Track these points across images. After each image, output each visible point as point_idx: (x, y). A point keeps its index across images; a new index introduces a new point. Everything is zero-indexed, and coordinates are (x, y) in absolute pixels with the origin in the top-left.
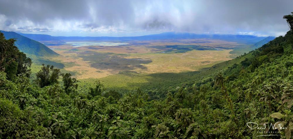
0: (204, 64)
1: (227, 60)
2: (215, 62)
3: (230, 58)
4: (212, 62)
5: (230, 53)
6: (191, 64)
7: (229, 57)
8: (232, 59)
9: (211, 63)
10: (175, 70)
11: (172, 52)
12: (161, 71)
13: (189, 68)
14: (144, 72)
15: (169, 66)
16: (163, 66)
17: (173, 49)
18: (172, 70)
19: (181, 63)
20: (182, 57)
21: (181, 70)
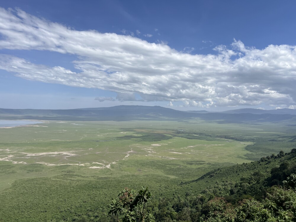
0: (191, 166)
1: (240, 162)
2: (213, 165)
3: (246, 159)
4: (208, 164)
5: (247, 148)
6: (167, 163)
7: (244, 157)
8: (249, 162)
9: (207, 166)
10: (136, 173)
11: (132, 139)
12: (109, 176)
13: (163, 171)
14: (72, 179)
15: (124, 166)
16: (112, 166)
17: (134, 134)
18: (129, 173)
19: (148, 161)
20: (150, 150)
21: (147, 176)
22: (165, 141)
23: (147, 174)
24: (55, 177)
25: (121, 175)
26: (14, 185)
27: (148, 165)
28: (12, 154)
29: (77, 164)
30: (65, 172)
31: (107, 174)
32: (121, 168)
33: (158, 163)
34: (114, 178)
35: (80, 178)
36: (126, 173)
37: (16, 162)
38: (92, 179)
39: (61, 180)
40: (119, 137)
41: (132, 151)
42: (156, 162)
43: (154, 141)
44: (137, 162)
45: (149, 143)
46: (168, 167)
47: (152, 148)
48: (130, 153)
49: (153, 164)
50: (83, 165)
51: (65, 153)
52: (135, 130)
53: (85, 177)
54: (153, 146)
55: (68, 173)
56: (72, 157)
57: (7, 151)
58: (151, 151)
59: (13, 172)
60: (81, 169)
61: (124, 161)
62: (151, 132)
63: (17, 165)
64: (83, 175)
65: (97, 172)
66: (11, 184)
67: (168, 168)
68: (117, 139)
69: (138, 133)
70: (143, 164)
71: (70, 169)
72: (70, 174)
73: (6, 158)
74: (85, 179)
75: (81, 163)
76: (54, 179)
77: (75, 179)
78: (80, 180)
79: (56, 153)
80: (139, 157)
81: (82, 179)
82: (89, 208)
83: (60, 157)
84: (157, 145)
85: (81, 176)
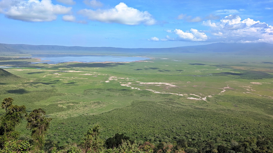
6: (269, 103)
10: (232, 108)
11: (229, 75)
12: (205, 108)
13: (263, 110)
14: (173, 105)
15: (220, 100)
16: (208, 99)
17: (231, 71)
18: (225, 108)
19: (246, 98)
20: (248, 88)
21: (244, 112)
22: (268, 80)
23: (244, 110)
24: (160, 102)
25: (216, 108)
26: (133, 105)
27: (246, 102)
28: (131, 82)
29: (177, 94)
30: (168, 99)
31: (203, 105)
32: (217, 101)
33: (257, 102)
34: (210, 110)
35: (179, 106)
36: (221, 107)
37: (133, 88)
38: (190, 108)
39: (165, 105)
40: (215, 74)
41: (228, 87)
42: (255, 100)
43: (254, 79)
44: (233, 98)
45: (248, 81)
46: (269, 106)
47: (251, 86)
48: (226, 89)
49: (251, 102)
50: (182, 95)
51: (167, 84)
52: (232, 67)
53: (184, 105)
54: (252, 84)
55: (170, 101)
56: (173, 88)
57: (127, 79)
58: (250, 89)
59: (132, 95)
60: (180, 98)
61: (220, 96)
62: (251, 70)
63: (134, 89)
64: (182, 104)
65: (194, 102)
66: (130, 103)
67: (269, 108)
68: (213, 75)
69: (235, 70)
70: (241, 101)
71: (171, 97)
72: (171, 101)
73: (127, 84)
74: (184, 107)
75: (180, 94)
76: (159, 104)
77: (176, 106)
78: (179, 107)
79: (160, 83)
80: (236, 94)
81: (181, 106)
82: (188, 132)
83: (164, 87)
84: (258, 83)
85: (180, 104)
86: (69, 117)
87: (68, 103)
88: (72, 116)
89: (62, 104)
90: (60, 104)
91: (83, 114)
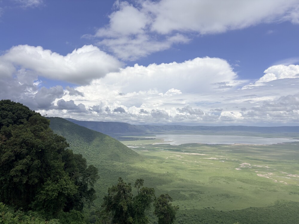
26: (277, 205)
28: (272, 172)
37: (276, 181)
63: (277, 183)
66: (273, 202)
86: (192, 209)
87: (191, 191)
88: (196, 208)
89: (185, 191)
90: (183, 191)
91: (209, 207)
